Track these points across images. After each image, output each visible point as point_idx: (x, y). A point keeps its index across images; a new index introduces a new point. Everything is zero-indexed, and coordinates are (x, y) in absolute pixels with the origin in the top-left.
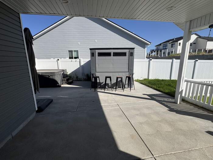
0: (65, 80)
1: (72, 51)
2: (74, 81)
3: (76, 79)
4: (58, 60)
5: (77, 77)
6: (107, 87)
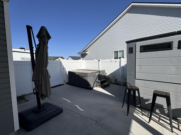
0: (99, 82)
1: (118, 51)
2: (110, 84)
3: (115, 82)
4: (99, 60)
5: (116, 80)
6: (157, 111)
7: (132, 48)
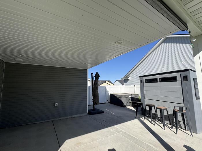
0: (131, 103)
7: (142, 80)
